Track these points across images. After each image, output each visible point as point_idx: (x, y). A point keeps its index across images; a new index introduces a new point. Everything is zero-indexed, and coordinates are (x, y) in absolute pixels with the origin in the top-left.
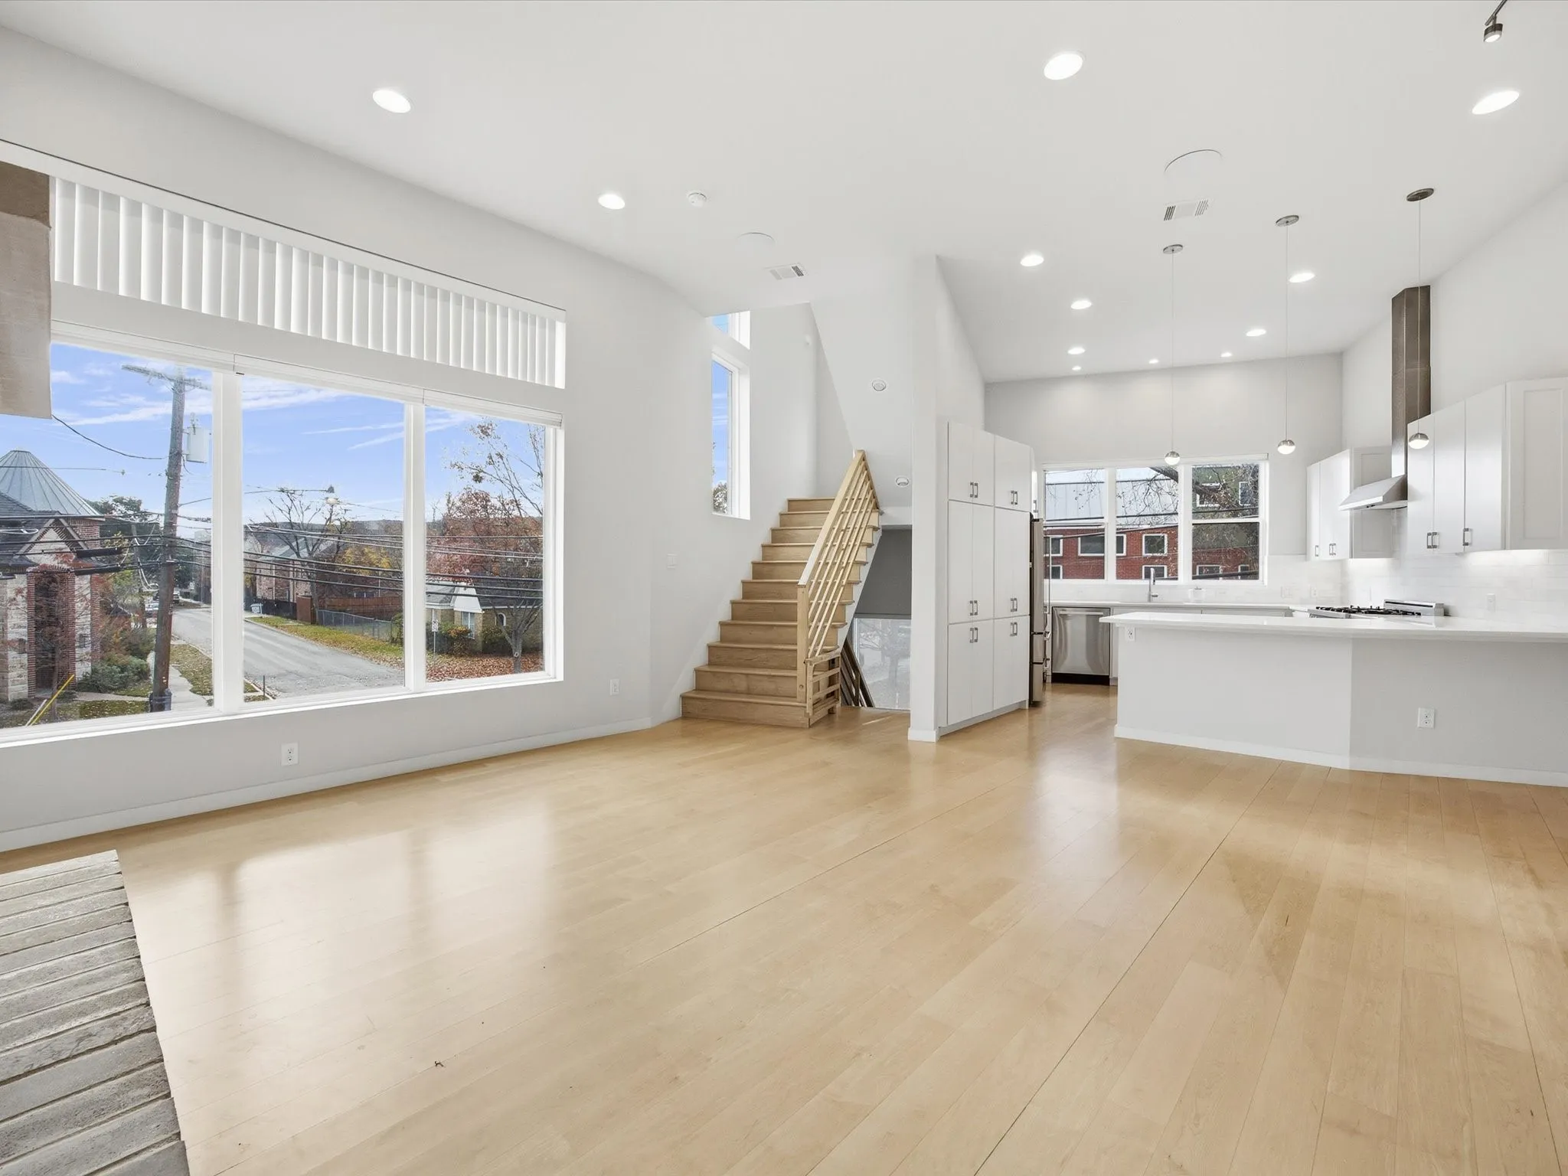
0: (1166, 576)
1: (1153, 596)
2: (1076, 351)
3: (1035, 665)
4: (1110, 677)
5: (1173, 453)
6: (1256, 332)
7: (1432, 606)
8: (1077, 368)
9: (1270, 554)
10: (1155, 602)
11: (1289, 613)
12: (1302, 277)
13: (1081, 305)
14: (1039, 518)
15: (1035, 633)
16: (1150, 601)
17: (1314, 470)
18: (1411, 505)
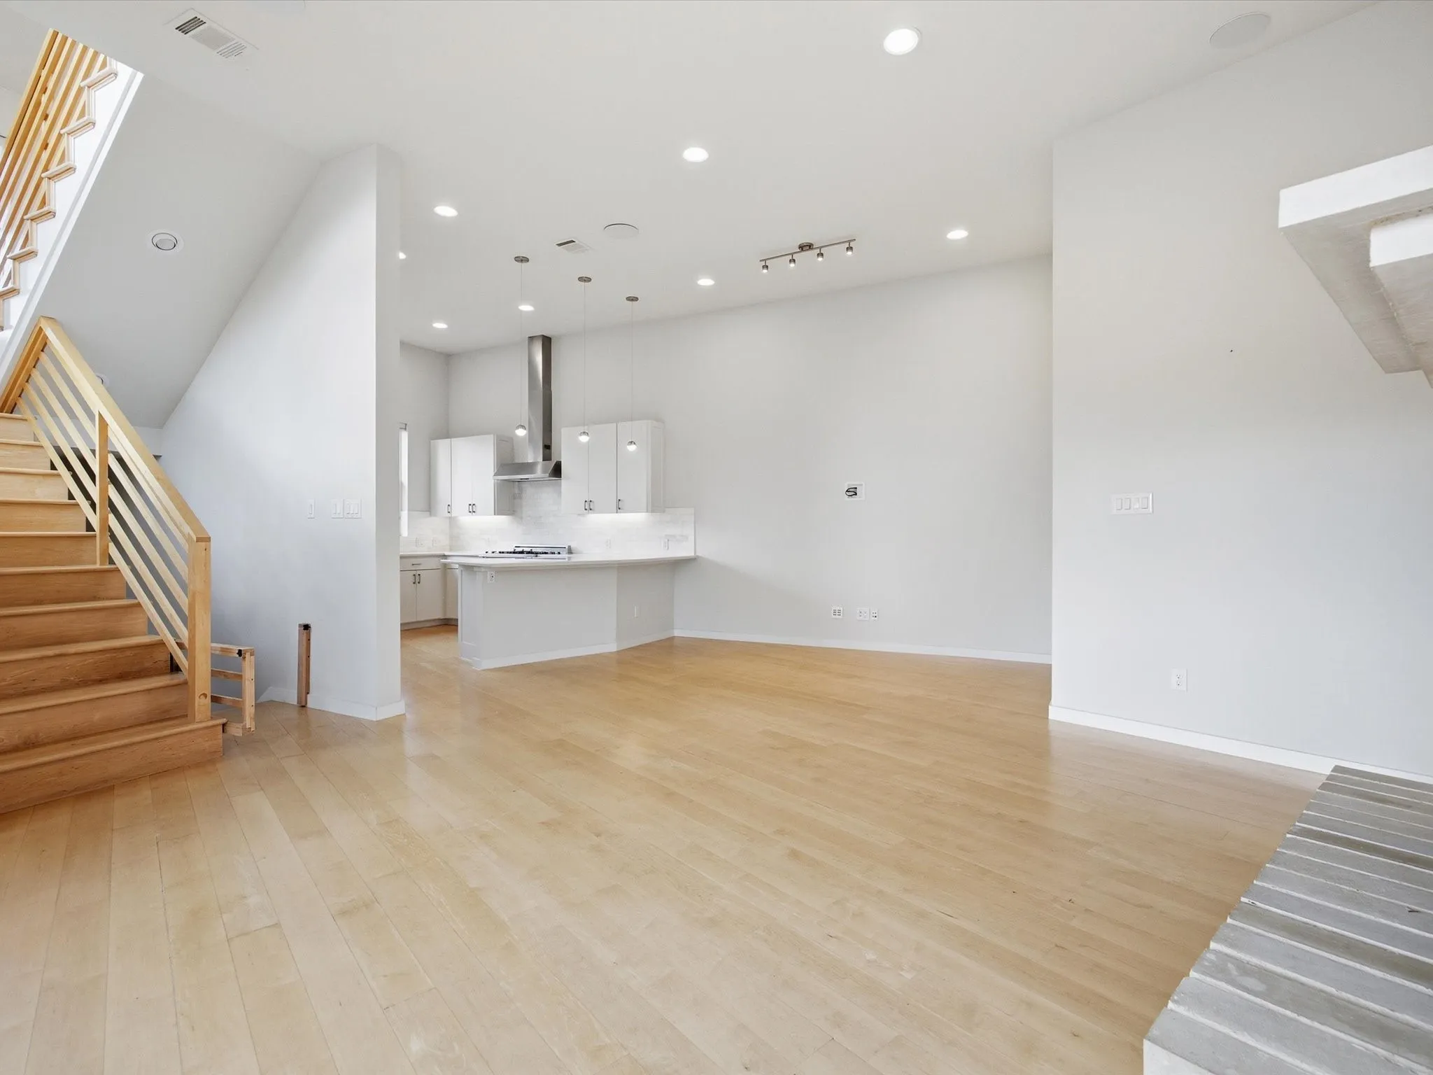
7: (565, 548)
17: (442, 446)
18: (564, 481)
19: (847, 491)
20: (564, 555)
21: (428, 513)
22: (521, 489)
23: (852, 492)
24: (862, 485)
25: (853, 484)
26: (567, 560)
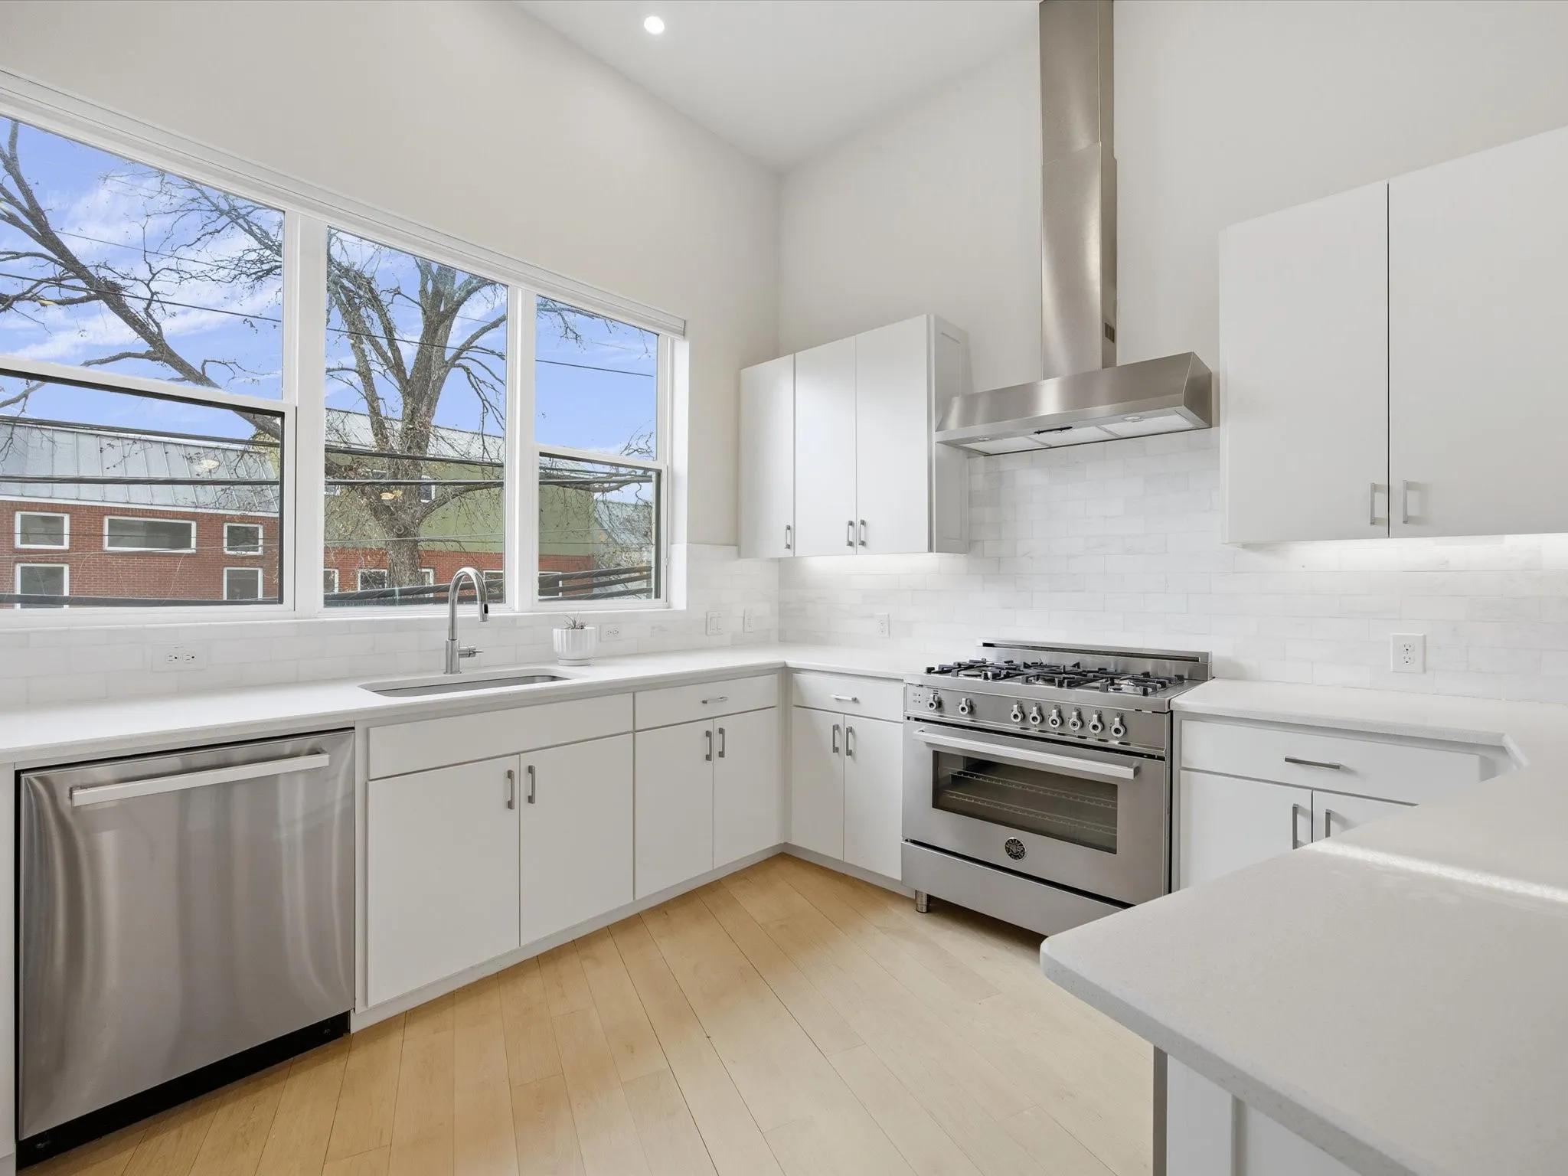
9: (689, 540)
16: (451, 668)
21: (735, 548)
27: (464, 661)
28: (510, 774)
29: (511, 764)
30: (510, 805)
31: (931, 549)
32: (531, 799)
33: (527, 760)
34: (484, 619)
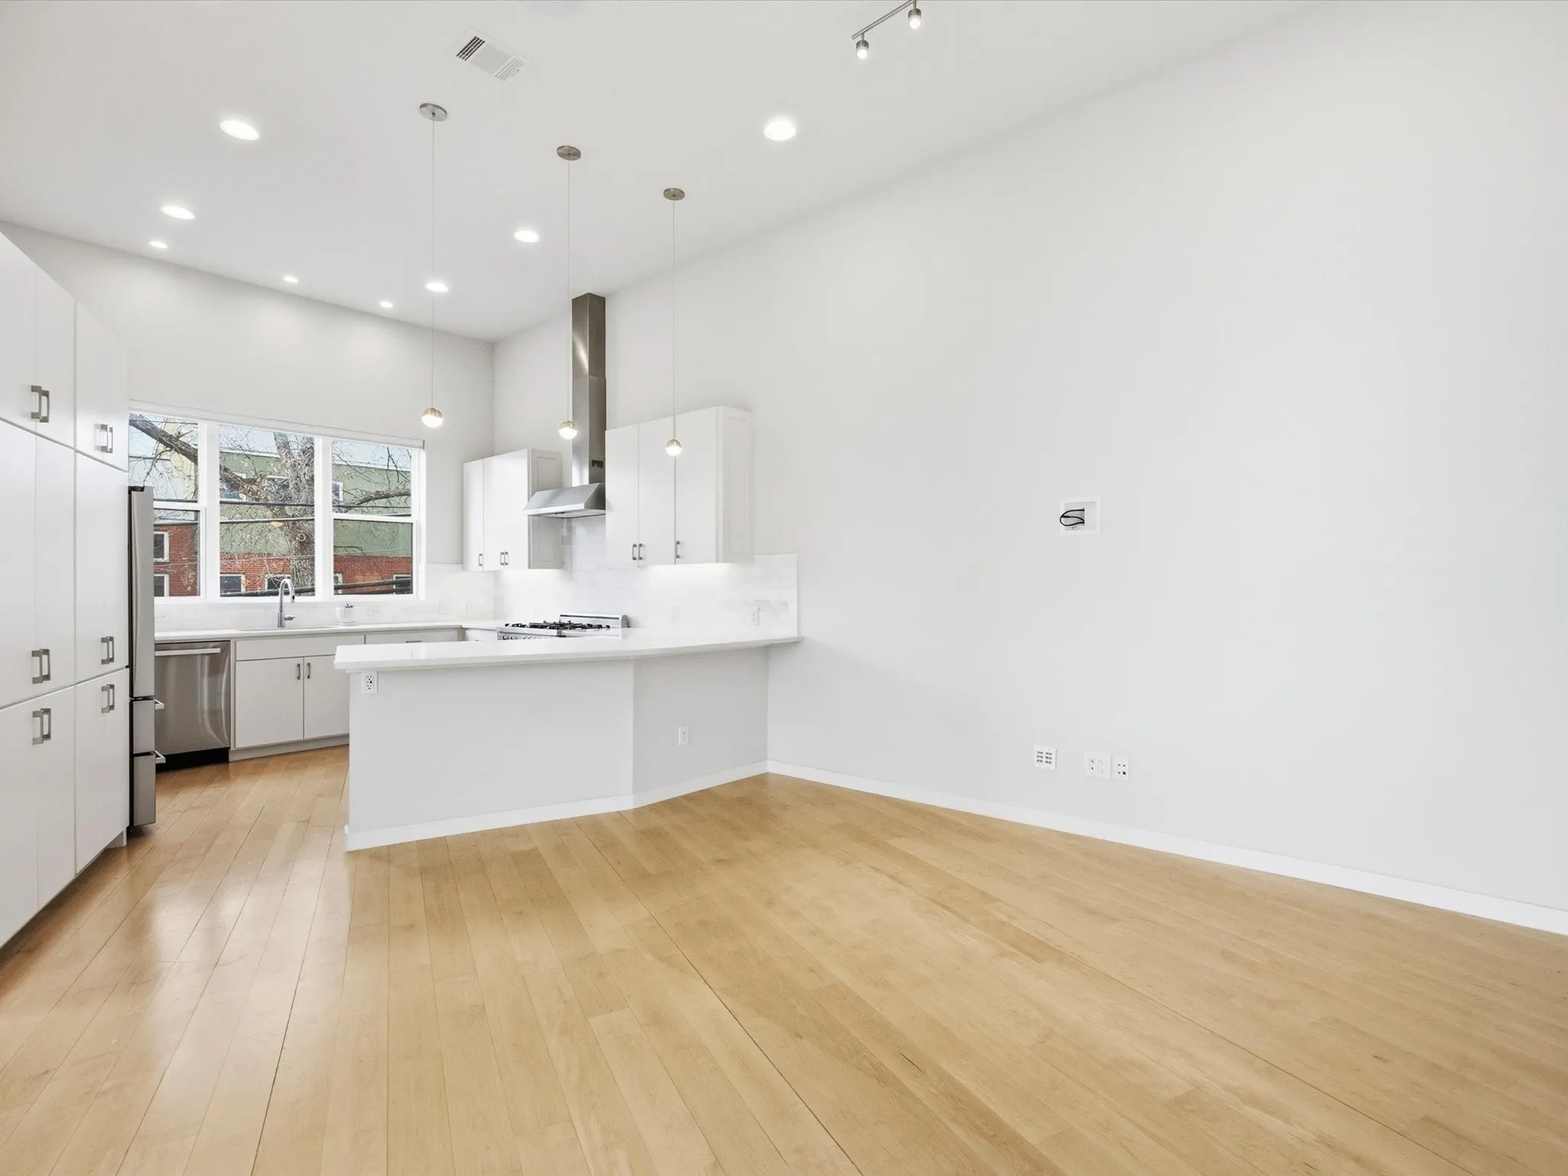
0: (243, 590)
1: (286, 619)
2: (178, 212)
3: (135, 758)
4: (232, 749)
5: (433, 410)
6: (437, 287)
7: (618, 619)
8: (159, 245)
9: (429, 561)
10: (289, 628)
11: (461, 633)
12: (527, 236)
13: (240, 129)
14: (146, 484)
15: (136, 699)
16: (281, 625)
17: (475, 468)
18: (609, 514)
19: (1062, 516)
20: (617, 630)
21: (460, 565)
22: (570, 529)
23: (1075, 518)
24: (1094, 503)
25: (1075, 502)
26: (620, 638)
27: (287, 622)
28: (299, 665)
29: (300, 661)
30: (299, 678)
31: (530, 568)
32: (309, 677)
33: (307, 660)
34: (293, 602)
